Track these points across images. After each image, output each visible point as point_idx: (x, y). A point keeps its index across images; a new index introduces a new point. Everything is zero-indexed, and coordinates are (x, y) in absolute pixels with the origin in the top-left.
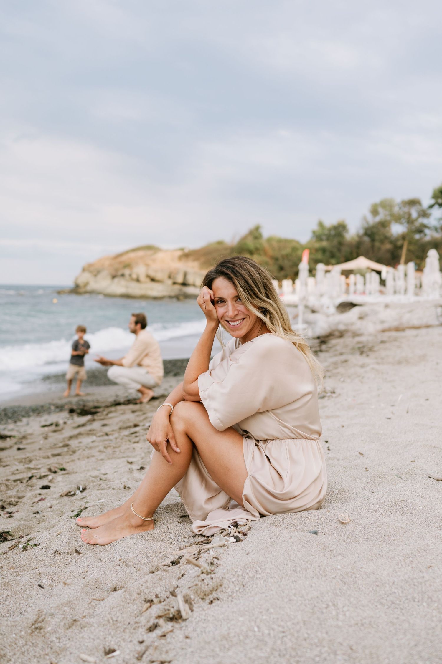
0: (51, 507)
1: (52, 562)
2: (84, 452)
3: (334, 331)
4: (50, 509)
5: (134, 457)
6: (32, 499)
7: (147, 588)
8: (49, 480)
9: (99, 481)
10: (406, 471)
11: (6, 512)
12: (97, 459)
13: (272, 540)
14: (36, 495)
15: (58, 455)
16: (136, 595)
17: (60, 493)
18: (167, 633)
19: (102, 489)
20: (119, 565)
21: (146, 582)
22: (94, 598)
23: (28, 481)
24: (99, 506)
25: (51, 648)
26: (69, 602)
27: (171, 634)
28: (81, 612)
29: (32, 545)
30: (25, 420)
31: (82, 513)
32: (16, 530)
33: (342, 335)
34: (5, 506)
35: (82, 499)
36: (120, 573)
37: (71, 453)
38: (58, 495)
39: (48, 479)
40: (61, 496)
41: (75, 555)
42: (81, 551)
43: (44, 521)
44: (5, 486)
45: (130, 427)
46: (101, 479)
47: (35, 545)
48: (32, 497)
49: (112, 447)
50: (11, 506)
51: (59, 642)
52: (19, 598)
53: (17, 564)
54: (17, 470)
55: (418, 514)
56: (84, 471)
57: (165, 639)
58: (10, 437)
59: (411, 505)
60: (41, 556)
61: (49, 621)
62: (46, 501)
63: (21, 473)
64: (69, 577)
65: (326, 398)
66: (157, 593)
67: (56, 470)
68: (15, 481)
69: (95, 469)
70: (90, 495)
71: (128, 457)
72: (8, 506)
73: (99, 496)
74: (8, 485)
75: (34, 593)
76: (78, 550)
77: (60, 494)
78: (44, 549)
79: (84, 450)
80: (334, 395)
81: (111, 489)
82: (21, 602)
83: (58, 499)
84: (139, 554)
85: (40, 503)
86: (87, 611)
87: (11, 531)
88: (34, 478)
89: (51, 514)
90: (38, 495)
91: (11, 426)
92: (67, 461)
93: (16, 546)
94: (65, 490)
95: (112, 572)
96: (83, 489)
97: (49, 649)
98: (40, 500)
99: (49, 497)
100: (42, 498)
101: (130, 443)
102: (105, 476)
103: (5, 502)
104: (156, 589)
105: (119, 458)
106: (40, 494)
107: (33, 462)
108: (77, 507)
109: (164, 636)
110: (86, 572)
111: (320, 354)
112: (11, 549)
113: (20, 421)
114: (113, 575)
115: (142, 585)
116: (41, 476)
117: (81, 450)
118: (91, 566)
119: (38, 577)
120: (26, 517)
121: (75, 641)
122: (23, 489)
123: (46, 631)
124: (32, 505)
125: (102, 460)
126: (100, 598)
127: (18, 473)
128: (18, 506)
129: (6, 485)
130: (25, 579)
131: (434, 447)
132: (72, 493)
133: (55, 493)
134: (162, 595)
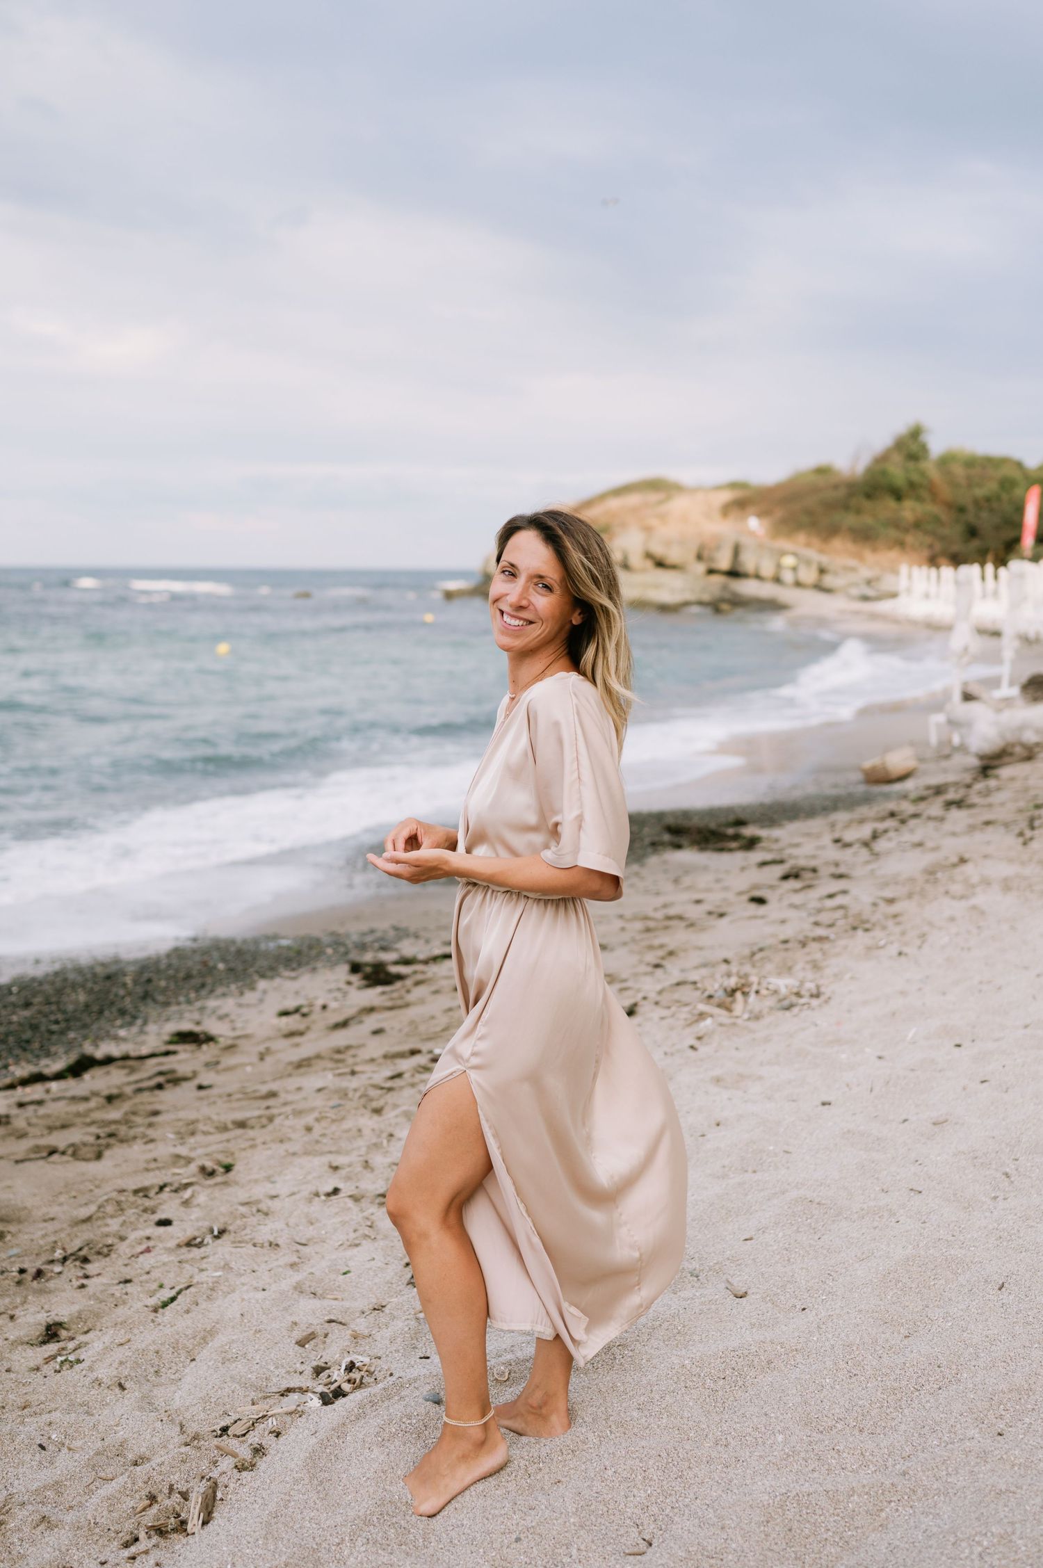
0: (148, 1273)
1: (86, 1398)
3: (1013, 745)
4: (145, 1277)
5: (348, 1153)
6: (133, 1247)
7: (160, 1473)
8: (184, 1200)
9: (253, 1215)
10: (711, 1264)
11: (80, 1274)
12: (287, 1151)
13: (361, 1411)
14: (141, 1239)
15: (242, 1125)
16: (140, 1484)
17: (178, 1238)
18: (138, 1554)
19: (240, 1242)
20: (162, 1420)
21: (163, 1463)
22: (102, 1474)
23: (157, 1193)
24: (211, 1285)
25: (10, 1553)
26: (57, 1482)
27: (144, 1556)
28: (70, 1499)
29: (71, 1362)
30: (262, 984)
31: (179, 1297)
32: (75, 1320)
33: (1029, 754)
34: (90, 1258)
35: (203, 1258)
36: (157, 1434)
37: (264, 1121)
38: (172, 1244)
39: (182, 1198)
40: (179, 1246)
41: (117, 1390)
42: (127, 1385)
43: (124, 1303)
44: (115, 1203)
45: (401, 1055)
46: (259, 1211)
47: (79, 1361)
48: (134, 1243)
49: (329, 1120)
50: (100, 1257)
51: (20, 1545)
52: (9, 1462)
53: (36, 1397)
54: (155, 1160)
55: (632, 1373)
56: (250, 1181)
57: (133, 1563)
58: (210, 1039)
59: (631, 1354)
60: (75, 1386)
61: (15, 1513)
62: (152, 1254)
63: (158, 1168)
64: (91, 1433)
65: (795, 1010)
66: (173, 1482)
67: (216, 1167)
68: (136, 1192)
69: (269, 1179)
70: (214, 1254)
71: (338, 1152)
72: (95, 1257)
73: (227, 1256)
74: (122, 1201)
75: (28, 1457)
76: (123, 1382)
77: (177, 1242)
78: (84, 1372)
79: (287, 1117)
80: (815, 1002)
81: (250, 1246)
82: (10, 1470)
83: (173, 1250)
84: (201, 1401)
85: (141, 1258)
86: (78, 1498)
87: (66, 1320)
88: (167, 1189)
89: (138, 1292)
90: (145, 1240)
91: (228, 1005)
92: (243, 1146)
93: (54, 1357)
94: (190, 1233)
95: (148, 1431)
96: (219, 1232)
97: (7, 1553)
98: (142, 1253)
99: (161, 1245)
100: (148, 1248)
101: (364, 1111)
102: (270, 1203)
103: (91, 1249)
104: (172, 1477)
105: (322, 1154)
106: (148, 1238)
107: (192, 1140)
108: (185, 1278)
109: (134, 1558)
110: (117, 1425)
111: (955, 813)
112: (47, 1363)
113: (253, 989)
114: (148, 1437)
115: (153, 1469)
116: (181, 1184)
117: (282, 1117)
118: (125, 1416)
119: (47, 1428)
120: (102, 1291)
121: (39, 1546)
122: (133, 1219)
123: (8, 1527)
124: (126, 1262)
125: (294, 1154)
126: (110, 1476)
127: (153, 1170)
128: (107, 1259)
129: (117, 1202)
130: (31, 1428)
131: (818, 1204)
132: (199, 1240)
133: (172, 1237)
134: (179, 1486)
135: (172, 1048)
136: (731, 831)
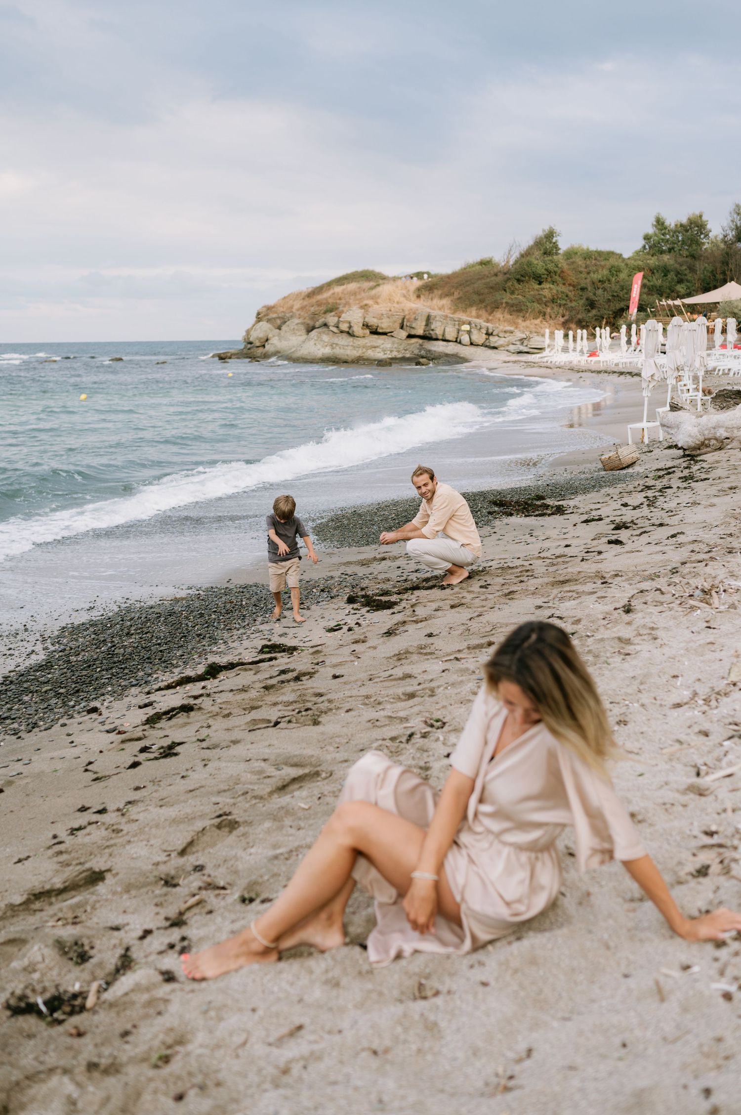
2: (447, 691)
3: (709, 439)
15: (413, 695)
33: (721, 445)
37: (428, 692)
39: (437, 741)
54: (374, 721)
58: (295, 649)
88: (416, 736)
107: (386, 706)
116: (422, 733)
135: (273, 655)
136: (538, 503)
